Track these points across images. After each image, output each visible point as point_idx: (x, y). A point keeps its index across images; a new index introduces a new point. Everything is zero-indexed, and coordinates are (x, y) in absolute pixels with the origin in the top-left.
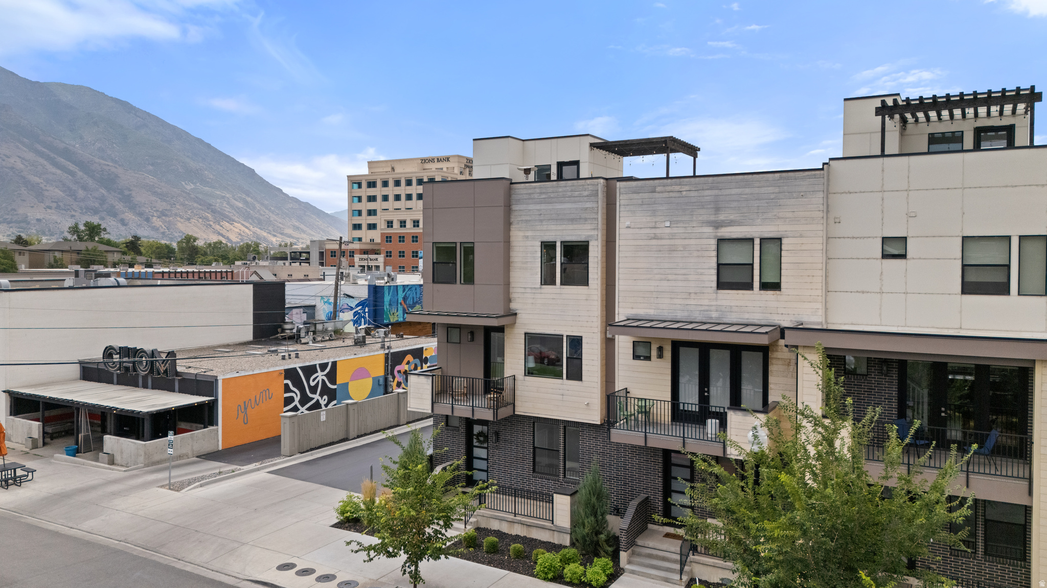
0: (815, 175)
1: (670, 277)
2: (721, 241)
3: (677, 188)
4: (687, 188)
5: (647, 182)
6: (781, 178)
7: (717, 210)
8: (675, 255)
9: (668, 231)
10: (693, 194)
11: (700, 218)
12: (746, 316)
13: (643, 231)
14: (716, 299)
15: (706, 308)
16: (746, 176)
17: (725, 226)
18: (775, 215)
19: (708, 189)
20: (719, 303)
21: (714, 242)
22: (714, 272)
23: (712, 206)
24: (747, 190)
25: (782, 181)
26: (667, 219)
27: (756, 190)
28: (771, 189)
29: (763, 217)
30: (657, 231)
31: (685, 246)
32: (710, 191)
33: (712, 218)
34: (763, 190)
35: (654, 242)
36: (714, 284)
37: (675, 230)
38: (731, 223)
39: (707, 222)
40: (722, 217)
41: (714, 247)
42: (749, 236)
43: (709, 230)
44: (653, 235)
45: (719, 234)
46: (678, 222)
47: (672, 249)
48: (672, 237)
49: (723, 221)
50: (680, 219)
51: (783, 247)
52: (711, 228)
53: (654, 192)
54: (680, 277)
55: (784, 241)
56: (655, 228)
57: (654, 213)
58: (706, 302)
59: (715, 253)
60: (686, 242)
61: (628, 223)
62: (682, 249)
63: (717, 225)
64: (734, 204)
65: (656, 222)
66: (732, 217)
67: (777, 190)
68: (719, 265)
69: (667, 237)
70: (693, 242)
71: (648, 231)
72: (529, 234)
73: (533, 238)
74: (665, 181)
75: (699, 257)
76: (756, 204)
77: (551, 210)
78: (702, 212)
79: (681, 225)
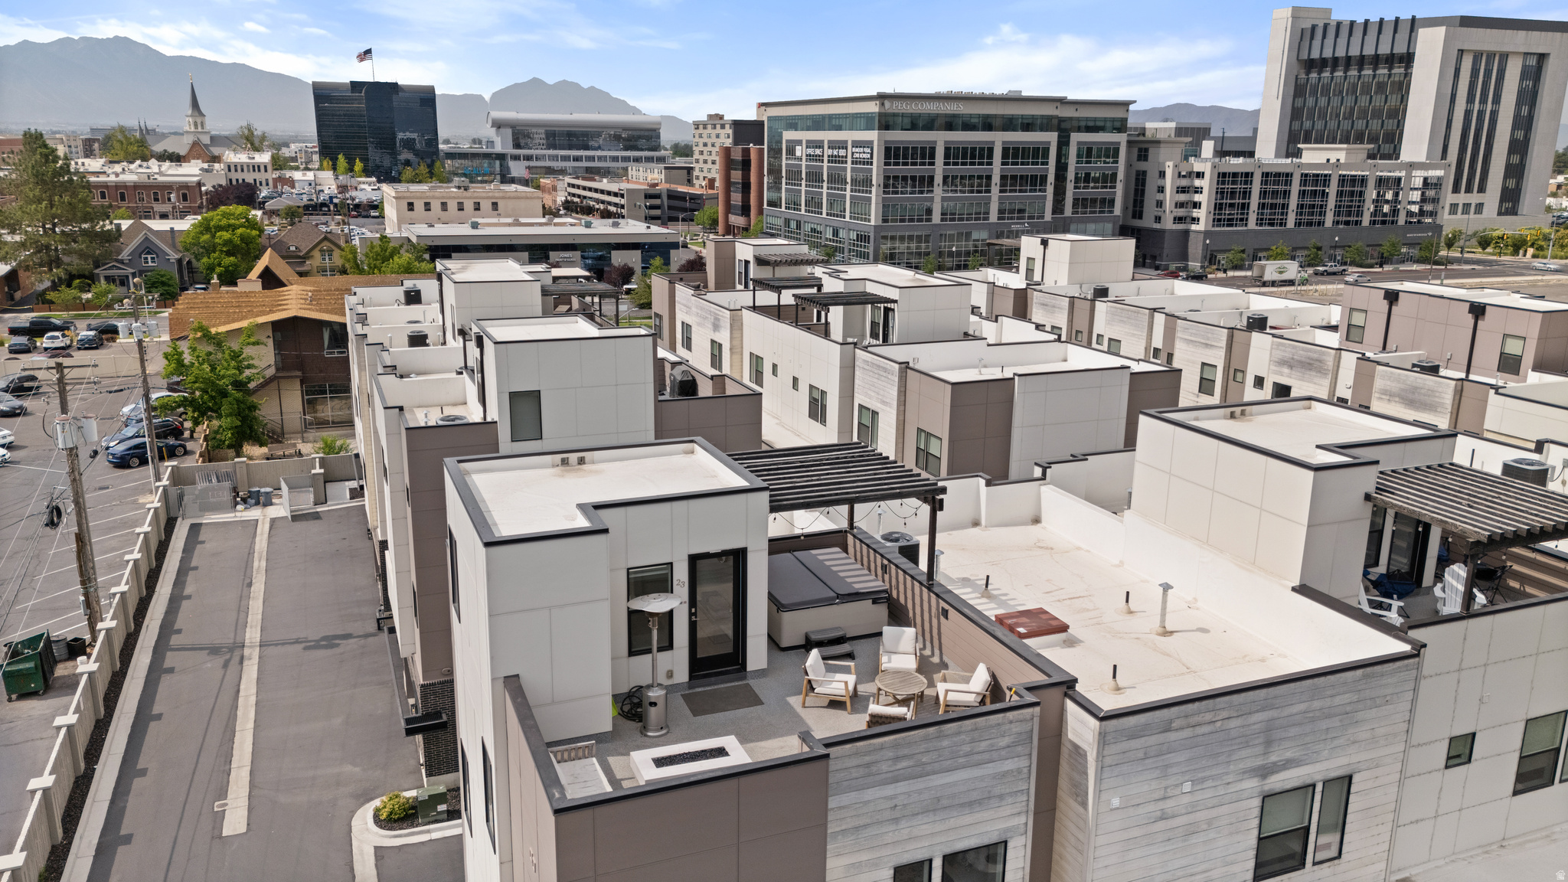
0: (1407, 666)
2: (1269, 798)
3: (1208, 717)
4: (1225, 714)
5: (1158, 713)
6: (1365, 676)
7: (1269, 744)
8: (1194, 841)
9: (1186, 799)
10: (1233, 723)
11: (1241, 766)
13: (1141, 810)
16: (1316, 680)
17: (1277, 772)
18: (1349, 740)
19: (1258, 711)
21: (1257, 802)
22: (1253, 853)
23: (1261, 740)
24: (1317, 704)
25: (1364, 681)
26: (1186, 778)
27: (1328, 702)
28: (1347, 698)
29: (1332, 746)
30: (1168, 804)
31: (1210, 822)
32: (1260, 714)
33: (1259, 761)
34: (1338, 700)
35: (1161, 825)
36: (1250, 875)
37: (1198, 796)
38: (1287, 764)
39: (1250, 771)
40: (1274, 757)
41: (1256, 811)
42: (1308, 782)
43: (1252, 784)
44: (1159, 814)
45: (1266, 788)
46: (1204, 780)
47: (1191, 831)
48: (1193, 808)
49: (1274, 763)
50: (1207, 773)
51: (1353, 790)
52: (1256, 779)
53: (1168, 730)
54: (1198, 878)
55: (1355, 779)
56: (1165, 798)
57: (1165, 771)
59: (1257, 822)
60: (1215, 812)
61: (1116, 802)
62: (1205, 827)
63: (1264, 772)
64: (1293, 731)
65: (1166, 788)
66: (1288, 755)
67: (1355, 698)
68: (1260, 840)
69: (1184, 811)
70: (1225, 810)
71: (1151, 807)
72: (864, 857)
73: (875, 864)
74: (1190, 706)
75: (1231, 834)
76: (1324, 725)
77: (920, 792)
78: (1244, 753)
79: (1209, 783)
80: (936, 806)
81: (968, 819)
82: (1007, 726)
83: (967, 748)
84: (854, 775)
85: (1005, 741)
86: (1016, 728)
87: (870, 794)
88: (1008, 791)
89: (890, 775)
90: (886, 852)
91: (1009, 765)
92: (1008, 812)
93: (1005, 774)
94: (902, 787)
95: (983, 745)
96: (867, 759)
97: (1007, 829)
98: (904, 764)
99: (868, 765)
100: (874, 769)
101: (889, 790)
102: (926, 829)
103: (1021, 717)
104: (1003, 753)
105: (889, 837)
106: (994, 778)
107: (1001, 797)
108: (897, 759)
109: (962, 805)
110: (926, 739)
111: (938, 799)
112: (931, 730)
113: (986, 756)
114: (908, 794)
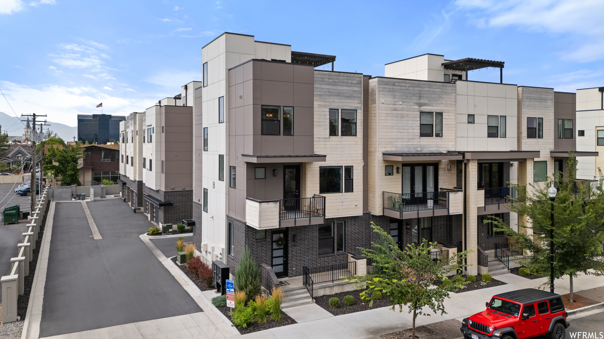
0: (453, 85)
1: (401, 131)
2: (422, 113)
3: (404, 85)
4: (408, 85)
5: (391, 80)
6: (442, 85)
7: (420, 97)
8: (403, 119)
9: (400, 106)
10: (411, 88)
11: (414, 101)
12: (431, 149)
13: (389, 106)
14: (420, 142)
15: (416, 146)
16: (430, 83)
17: (423, 106)
18: (440, 102)
19: (416, 87)
20: (421, 143)
21: (419, 113)
22: (419, 128)
23: (418, 96)
24: (431, 90)
25: (442, 87)
26: (400, 100)
27: (434, 90)
29: (436, 103)
30: (396, 106)
31: (408, 115)
32: (417, 88)
33: (418, 101)
34: (436, 90)
35: (394, 112)
36: (419, 134)
37: (404, 107)
38: (425, 105)
39: (416, 103)
40: (422, 101)
41: (419, 116)
42: (431, 111)
43: (417, 107)
44: (394, 108)
45: (421, 110)
47: (402, 116)
48: (402, 110)
49: (422, 103)
50: (405, 101)
51: (443, 117)
52: (418, 106)
53: (394, 85)
54: (406, 131)
55: (444, 114)
56: (395, 104)
57: (395, 97)
58: (416, 143)
59: (419, 119)
60: (408, 113)
61: (383, 101)
62: (406, 116)
63: (420, 105)
64: (426, 95)
65: (395, 101)
66: (425, 102)
67: (441, 91)
68: (421, 124)
69: (400, 110)
70: (411, 113)
71: (392, 106)
72: (322, 103)
73: (325, 106)
74: (399, 80)
75: (413, 120)
76: (433, 96)
77: (335, 89)
78: (414, 98)
79: (406, 104)
80: (339, 95)
81: (347, 101)
82: (355, 78)
83: (346, 81)
84: (319, 80)
85: (355, 82)
86: (357, 79)
87: (323, 86)
88: (356, 96)
89: (328, 83)
90: (327, 104)
91: (356, 89)
92: (357, 102)
93: (355, 91)
94: (330, 87)
95: (350, 81)
97: (357, 107)
98: (331, 81)
99: (322, 78)
100: (324, 80)
101: (327, 87)
102: (336, 100)
103: (358, 76)
104: (355, 85)
105: (328, 100)
106: (353, 91)
107: (355, 97)
108: (329, 79)
109: (345, 96)
110: (336, 75)
111: (340, 93)
112: (337, 73)
113: (350, 85)
114: (332, 89)
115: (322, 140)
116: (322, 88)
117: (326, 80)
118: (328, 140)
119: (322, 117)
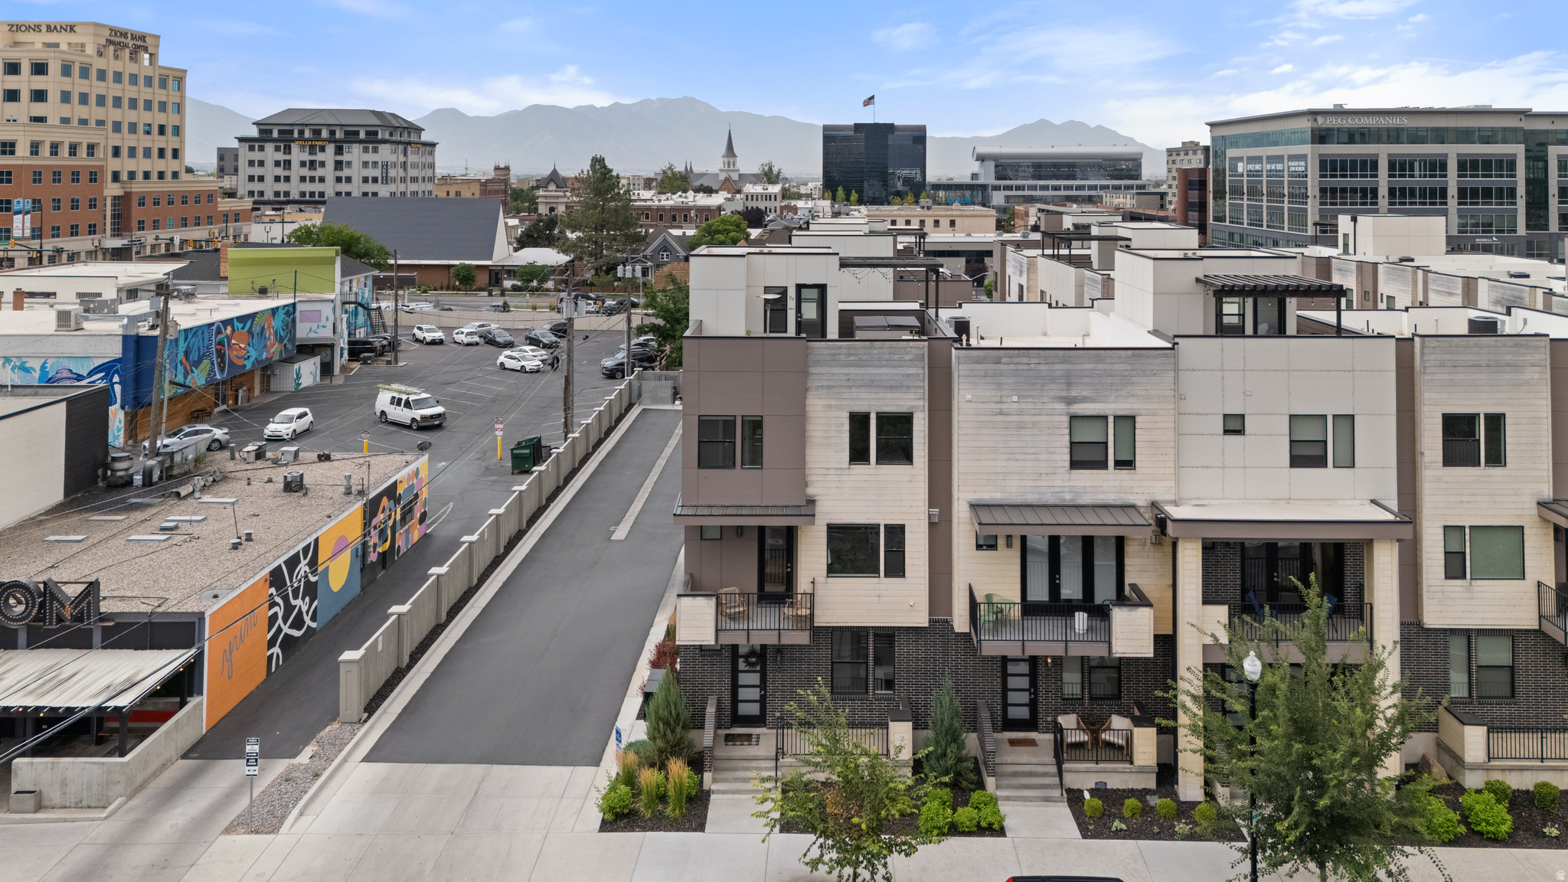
1: (1018, 457)
2: (1073, 418)
3: (1025, 360)
4: (1036, 361)
5: (991, 351)
6: (1133, 355)
7: (1069, 384)
8: (1024, 433)
9: (1016, 406)
10: (1042, 367)
11: (1052, 394)
12: (1101, 497)
13: (986, 406)
14: (1070, 480)
15: (1059, 489)
16: (1098, 352)
17: (1078, 403)
18: (1129, 393)
19: (1059, 362)
20: (1073, 483)
21: (1066, 419)
22: (1067, 450)
23: (1063, 381)
24: (1100, 366)
25: (1135, 358)
26: (1015, 393)
27: (1108, 367)
28: (1123, 367)
29: (1117, 394)
30: (1004, 406)
31: (1034, 424)
32: (1061, 364)
33: (1064, 394)
34: (1116, 367)
35: (1000, 418)
36: (1067, 464)
37: (1024, 406)
38: (1084, 400)
39: (1058, 398)
40: (1074, 393)
41: (1067, 424)
42: (1102, 414)
43: (1060, 406)
44: (998, 411)
45: (1072, 411)
46: (1026, 397)
47: (1021, 426)
48: (1021, 412)
49: (1075, 397)
50: (1029, 394)
51: (1137, 425)
52: (1063, 404)
53: (999, 362)
54: (1030, 457)
55: (1138, 419)
56: (1001, 402)
57: (999, 386)
58: (1058, 483)
59: (1067, 431)
60: (1037, 418)
61: (969, 397)
62: (1031, 426)
63: (1070, 401)
64: (1087, 380)
65: (1001, 396)
66: (1085, 394)
67: (1130, 367)
68: (1072, 443)
69: (1015, 413)
70: (1043, 418)
71: (993, 406)
72: (833, 402)
73: (839, 408)
74: (1012, 351)
75: (1050, 434)
76: (1109, 380)
77: (862, 375)
78: (1053, 386)
79: (1030, 400)
80: (872, 384)
81: (889, 396)
82: (910, 350)
83: (887, 357)
84: (827, 359)
85: (908, 357)
86: (914, 351)
87: (835, 370)
88: (912, 385)
89: (845, 363)
90: (844, 403)
91: (912, 371)
92: (913, 397)
93: (909, 375)
94: (852, 370)
95: (897, 357)
96: (833, 352)
97: (913, 407)
98: (853, 358)
99: (834, 355)
100: (837, 357)
101: (845, 370)
102: (866, 396)
103: (917, 347)
104: (908, 363)
105: (846, 395)
106: (904, 376)
107: (908, 387)
108: (849, 355)
109: (886, 387)
110: (864, 348)
111: (872, 381)
112: (867, 343)
113: (898, 363)
114: (856, 374)
115: (832, 472)
116: (834, 374)
117: (842, 358)
118: (847, 472)
119: (833, 428)
